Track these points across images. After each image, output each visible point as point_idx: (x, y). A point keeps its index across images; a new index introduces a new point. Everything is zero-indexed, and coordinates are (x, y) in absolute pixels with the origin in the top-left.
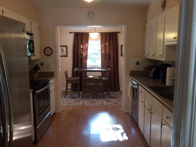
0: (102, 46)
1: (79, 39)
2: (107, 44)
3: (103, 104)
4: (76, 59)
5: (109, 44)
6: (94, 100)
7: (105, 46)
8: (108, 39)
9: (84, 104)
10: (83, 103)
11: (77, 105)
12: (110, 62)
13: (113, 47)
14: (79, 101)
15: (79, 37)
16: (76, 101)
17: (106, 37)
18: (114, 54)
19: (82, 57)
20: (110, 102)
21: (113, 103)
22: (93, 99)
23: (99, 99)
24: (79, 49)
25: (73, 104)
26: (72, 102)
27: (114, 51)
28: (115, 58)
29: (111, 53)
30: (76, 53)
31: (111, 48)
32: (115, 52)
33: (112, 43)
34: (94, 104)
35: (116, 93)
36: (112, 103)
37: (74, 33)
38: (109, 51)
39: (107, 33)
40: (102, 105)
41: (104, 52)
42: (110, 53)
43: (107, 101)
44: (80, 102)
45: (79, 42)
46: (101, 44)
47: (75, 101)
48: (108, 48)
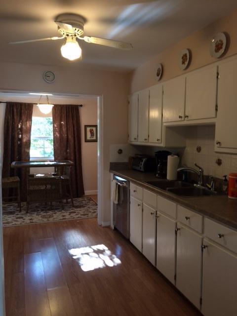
0: (55, 126)
1: (15, 113)
2: (62, 122)
3: (64, 217)
4: (10, 147)
5: (67, 123)
6: (48, 214)
7: (61, 126)
8: (64, 115)
9: (33, 221)
10: (31, 219)
11: (21, 224)
12: (68, 150)
13: (74, 127)
14: (22, 218)
15: (15, 110)
16: (17, 218)
17: (61, 112)
18: (74, 138)
19: (21, 143)
20: (75, 214)
21: (81, 215)
22: (46, 212)
23: (56, 211)
24: (16, 129)
25: (13, 223)
26: (10, 220)
27: (74, 134)
28: (76, 144)
29: (70, 137)
30: (10, 137)
31: (70, 129)
32: (76, 135)
33: (71, 121)
34: (51, 219)
35: (80, 199)
36: (79, 215)
37: (6, 102)
38: (67, 134)
39: (63, 105)
40: (63, 219)
41: (58, 136)
42: (67, 136)
43: (71, 213)
44: (24, 219)
45: (15, 117)
46: (54, 122)
47: (15, 218)
48: (64, 129)
